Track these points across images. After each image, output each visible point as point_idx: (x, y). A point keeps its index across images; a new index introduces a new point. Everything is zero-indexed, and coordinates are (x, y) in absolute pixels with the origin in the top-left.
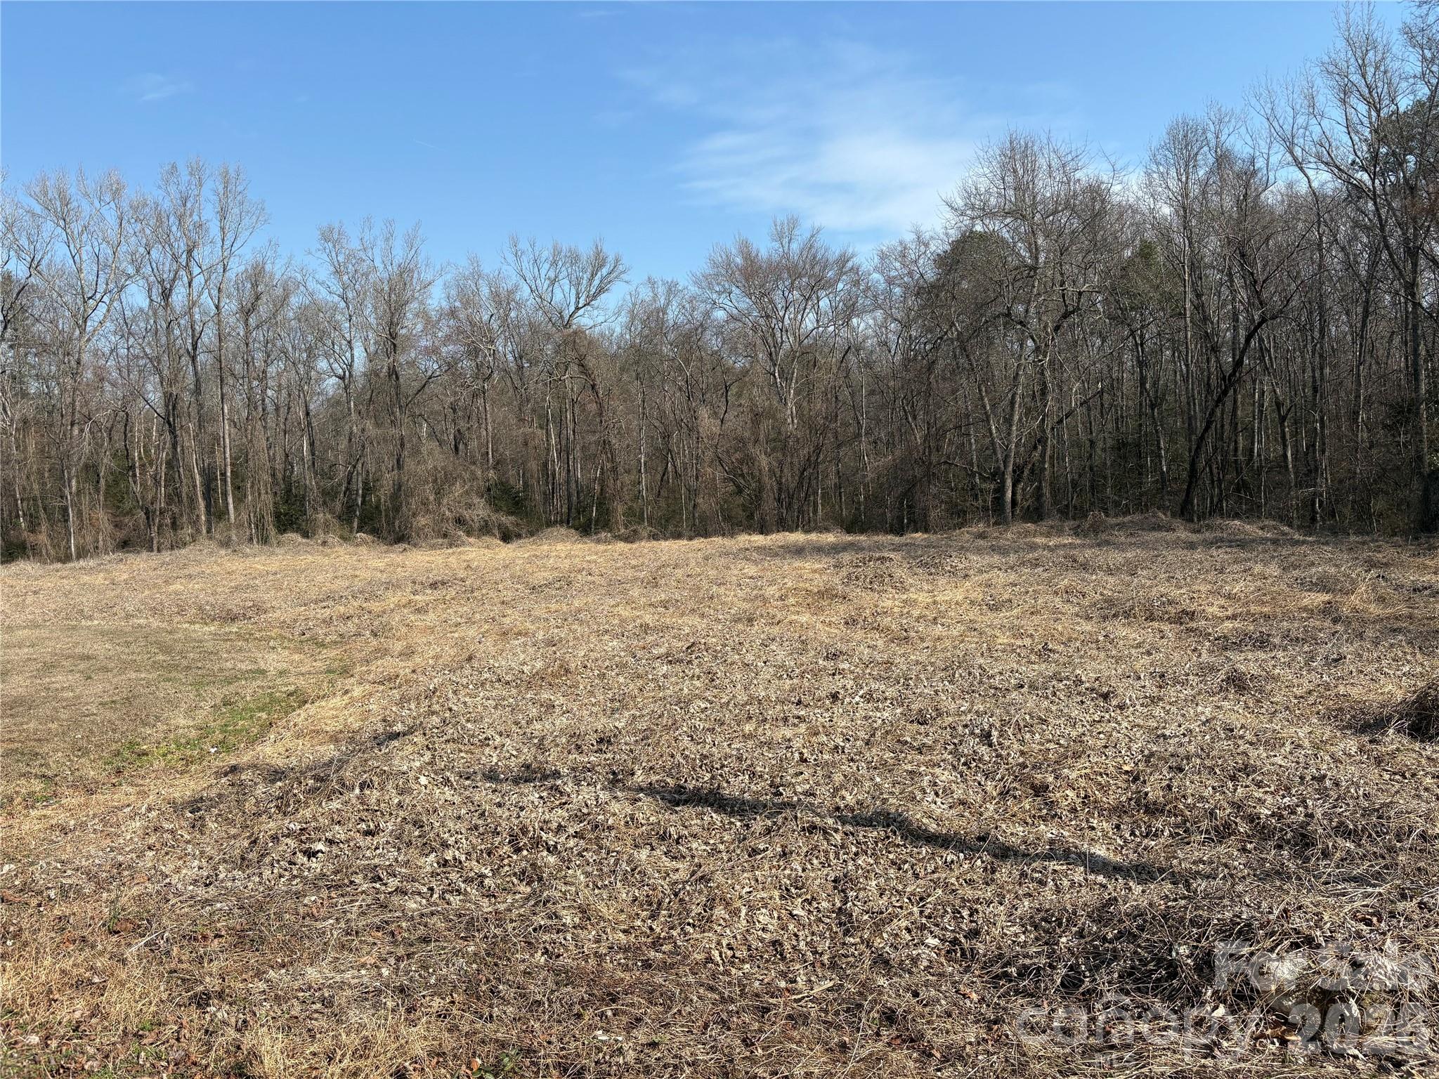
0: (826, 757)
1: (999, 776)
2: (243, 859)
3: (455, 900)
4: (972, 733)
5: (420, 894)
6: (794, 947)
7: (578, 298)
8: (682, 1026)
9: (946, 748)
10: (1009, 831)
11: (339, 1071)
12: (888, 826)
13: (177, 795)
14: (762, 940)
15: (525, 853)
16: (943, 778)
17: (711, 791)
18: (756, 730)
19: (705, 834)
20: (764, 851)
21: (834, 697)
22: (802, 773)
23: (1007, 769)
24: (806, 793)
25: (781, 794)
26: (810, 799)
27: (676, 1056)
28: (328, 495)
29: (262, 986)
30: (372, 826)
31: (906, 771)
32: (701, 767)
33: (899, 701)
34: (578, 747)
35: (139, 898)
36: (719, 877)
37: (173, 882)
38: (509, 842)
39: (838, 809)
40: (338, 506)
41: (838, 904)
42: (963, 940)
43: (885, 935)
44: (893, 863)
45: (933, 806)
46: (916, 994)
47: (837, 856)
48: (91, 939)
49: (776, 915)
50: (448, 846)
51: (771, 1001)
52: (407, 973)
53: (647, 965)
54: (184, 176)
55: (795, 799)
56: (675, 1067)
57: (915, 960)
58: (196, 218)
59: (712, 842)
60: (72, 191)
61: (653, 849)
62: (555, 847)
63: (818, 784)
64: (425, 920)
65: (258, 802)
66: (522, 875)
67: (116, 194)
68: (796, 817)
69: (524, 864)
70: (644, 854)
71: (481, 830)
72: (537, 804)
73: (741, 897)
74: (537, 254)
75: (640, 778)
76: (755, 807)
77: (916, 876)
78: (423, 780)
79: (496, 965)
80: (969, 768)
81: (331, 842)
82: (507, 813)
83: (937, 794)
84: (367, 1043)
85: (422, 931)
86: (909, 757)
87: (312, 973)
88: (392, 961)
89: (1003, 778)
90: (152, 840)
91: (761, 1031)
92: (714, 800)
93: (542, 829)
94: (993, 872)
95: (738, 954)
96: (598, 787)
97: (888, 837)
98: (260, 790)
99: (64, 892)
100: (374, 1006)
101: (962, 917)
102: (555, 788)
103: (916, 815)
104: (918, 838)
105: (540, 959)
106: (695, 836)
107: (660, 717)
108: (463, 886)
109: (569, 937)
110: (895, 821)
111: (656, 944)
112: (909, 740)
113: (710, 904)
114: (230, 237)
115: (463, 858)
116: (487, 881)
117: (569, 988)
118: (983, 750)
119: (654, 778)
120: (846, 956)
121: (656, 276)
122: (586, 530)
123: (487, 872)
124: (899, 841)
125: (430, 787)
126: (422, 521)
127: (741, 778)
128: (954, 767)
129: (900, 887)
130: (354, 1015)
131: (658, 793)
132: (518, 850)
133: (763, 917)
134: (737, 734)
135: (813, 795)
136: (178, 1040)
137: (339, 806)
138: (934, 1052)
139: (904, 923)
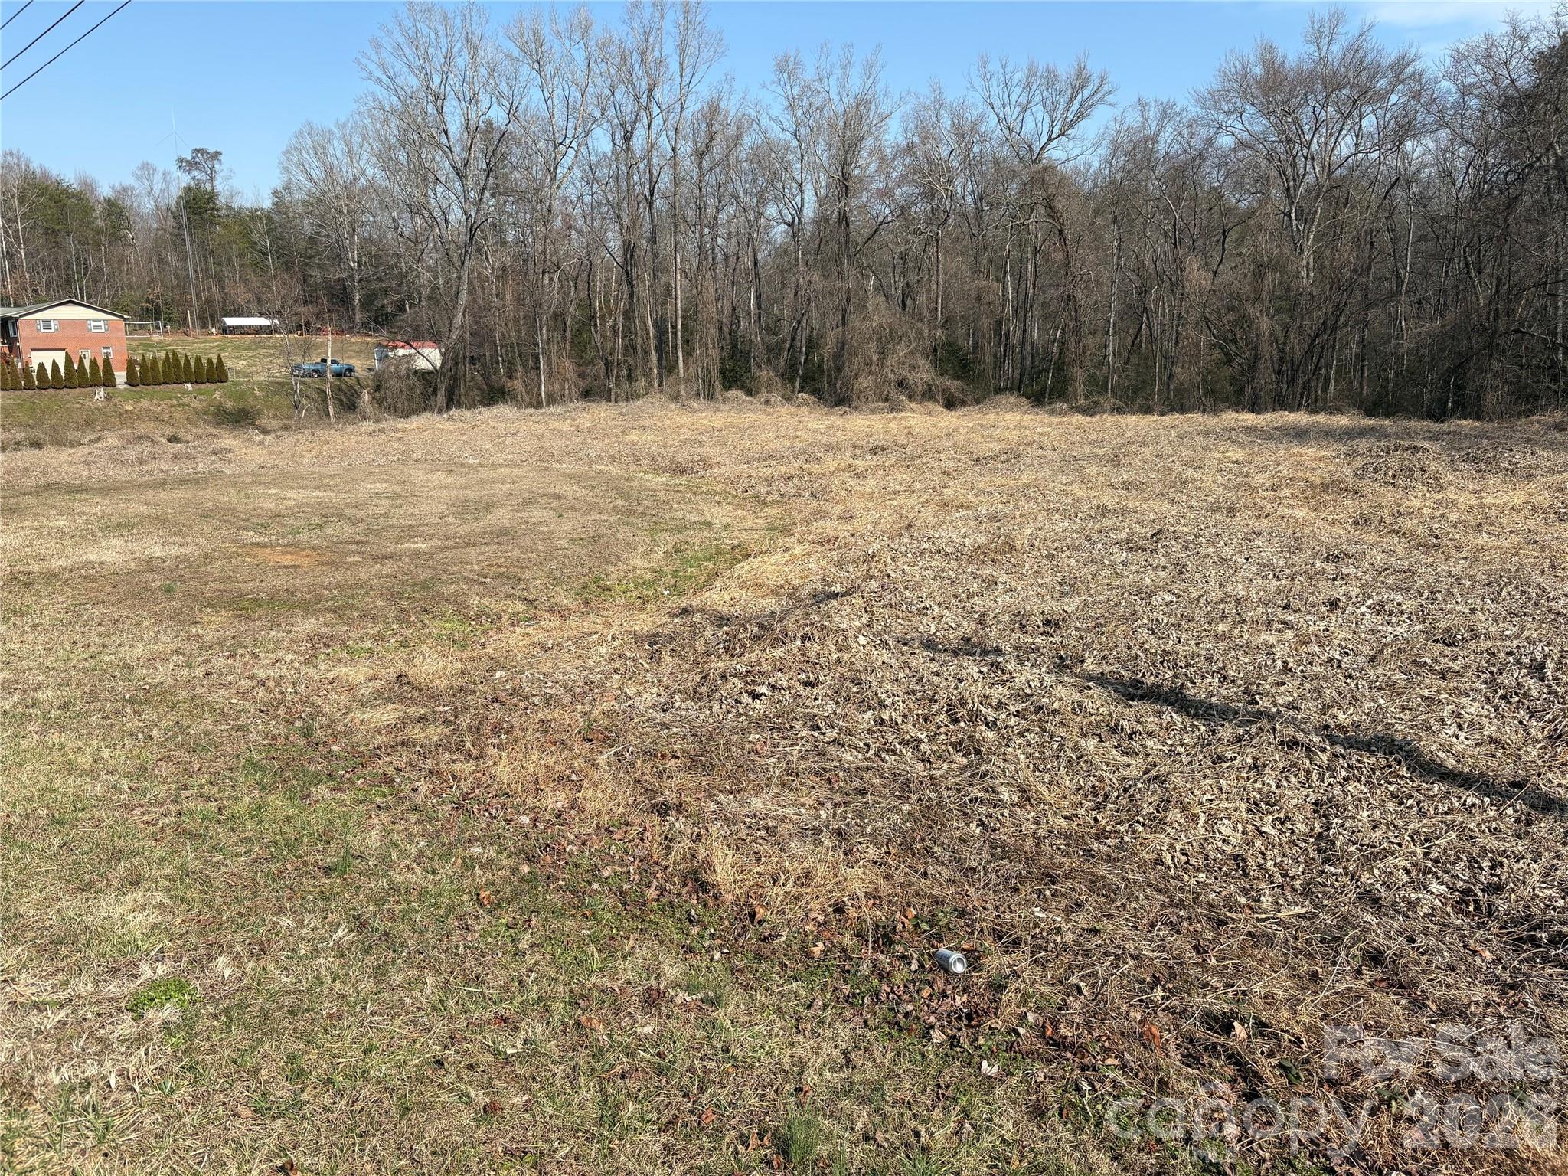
0: (1317, 669)
1: (1549, 717)
2: (695, 691)
3: (891, 760)
4: (1518, 662)
5: (856, 748)
6: (1259, 866)
7: (1052, 126)
8: (1126, 920)
9: (1479, 676)
10: (1556, 782)
11: (782, 892)
12: (1391, 753)
13: (637, 628)
14: (1222, 852)
15: (962, 724)
16: (1472, 710)
17: (1172, 690)
18: (1231, 631)
19: (1163, 733)
20: (1231, 760)
21: (1333, 604)
22: (1285, 684)
23: (1561, 710)
24: (1287, 706)
25: (1257, 703)
26: (1295, 713)
27: (1118, 947)
28: (773, 351)
29: (713, 806)
30: (812, 678)
31: (1421, 697)
32: (1162, 663)
33: (1421, 616)
34: (1022, 627)
35: (606, 714)
36: (1176, 779)
37: (636, 704)
38: (947, 712)
39: (1326, 727)
40: (782, 364)
41: (1318, 830)
42: (1479, 893)
43: (1376, 871)
44: (1393, 795)
45: (1454, 740)
46: (1411, 940)
47: (1321, 778)
48: (569, 743)
49: (1240, 829)
50: (885, 706)
51: (1229, 914)
52: (845, 818)
53: (1089, 854)
55: (1274, 710)
56: (1117, 957)
57: (1413, 905)
58: (657, 53)
59: (1170, 742)
60: (546, 31)
61: (1101, 741)
62: (995, 723)
63: (1303, 697)
64: (861, 773)
65: (707, 643)
66: (959, 746)
67: (585, 32)
68: (1274, 729)
69: (960, 735)
70: (1091, 744)
71: (918, 695)
72: (976, 677)
73: (1200, 803)
74: (1008, 76)
75: (1090, 665)
76: (1225, 713)
77: (1423, 814)
78: (862, 640)
79: (930, 827)
80: (1509, 702)
81: (773, 687)
82: (945, 684)
83: (1460, 728)
84: (808, 874)
85: (857, 783)
86: (1427, 681)
87: (757, 803)
88: (829, 805)
89: (1554, 719)
90: (617, 665)
91: (1215, 941)
92: (1177, 699)
93: (981, 704)
94: (1528, 824)
95: (1193, 861)
96: (1043, 670)
97: (1390, 767)
98: (709, 632)
99: (547, 700)
100: (812, 843)
101: (1482, 869)
102: (995, 665)
103: (1430, 747)
104: (1430, 772)
105: (975, 829)
106: (1151, 734)
107: (1116, 605)
108: (899, 747)
109: (1006, 813)
110: (1401, 749)
111: (1101, 836)
112: (1429, 661)
113: (1165, 804)
114: (688, 71)
115: (900, 720)
116: (922, 747)
117: (1005, 862)
118: (1532, 684)
119: (1107, 668)
120: (1324, 886)
121: (1150, 97)
122: (1039, 399)
123: (923, 737)
124: (1404, 772)
125: (868, 647)
126: (864, 382)
127: (1208, 680)
128: (1488, 699)
129: (1400, 823)
130: (795, 846)
131: (1111, 684)
132: (955, 721)
133: (1225, 828)
134: (1207, 634)
135: (1298, 709)
136: (642, 840)
137: (782, 655)
138: (1429, 1003)
139: (1402, 863)
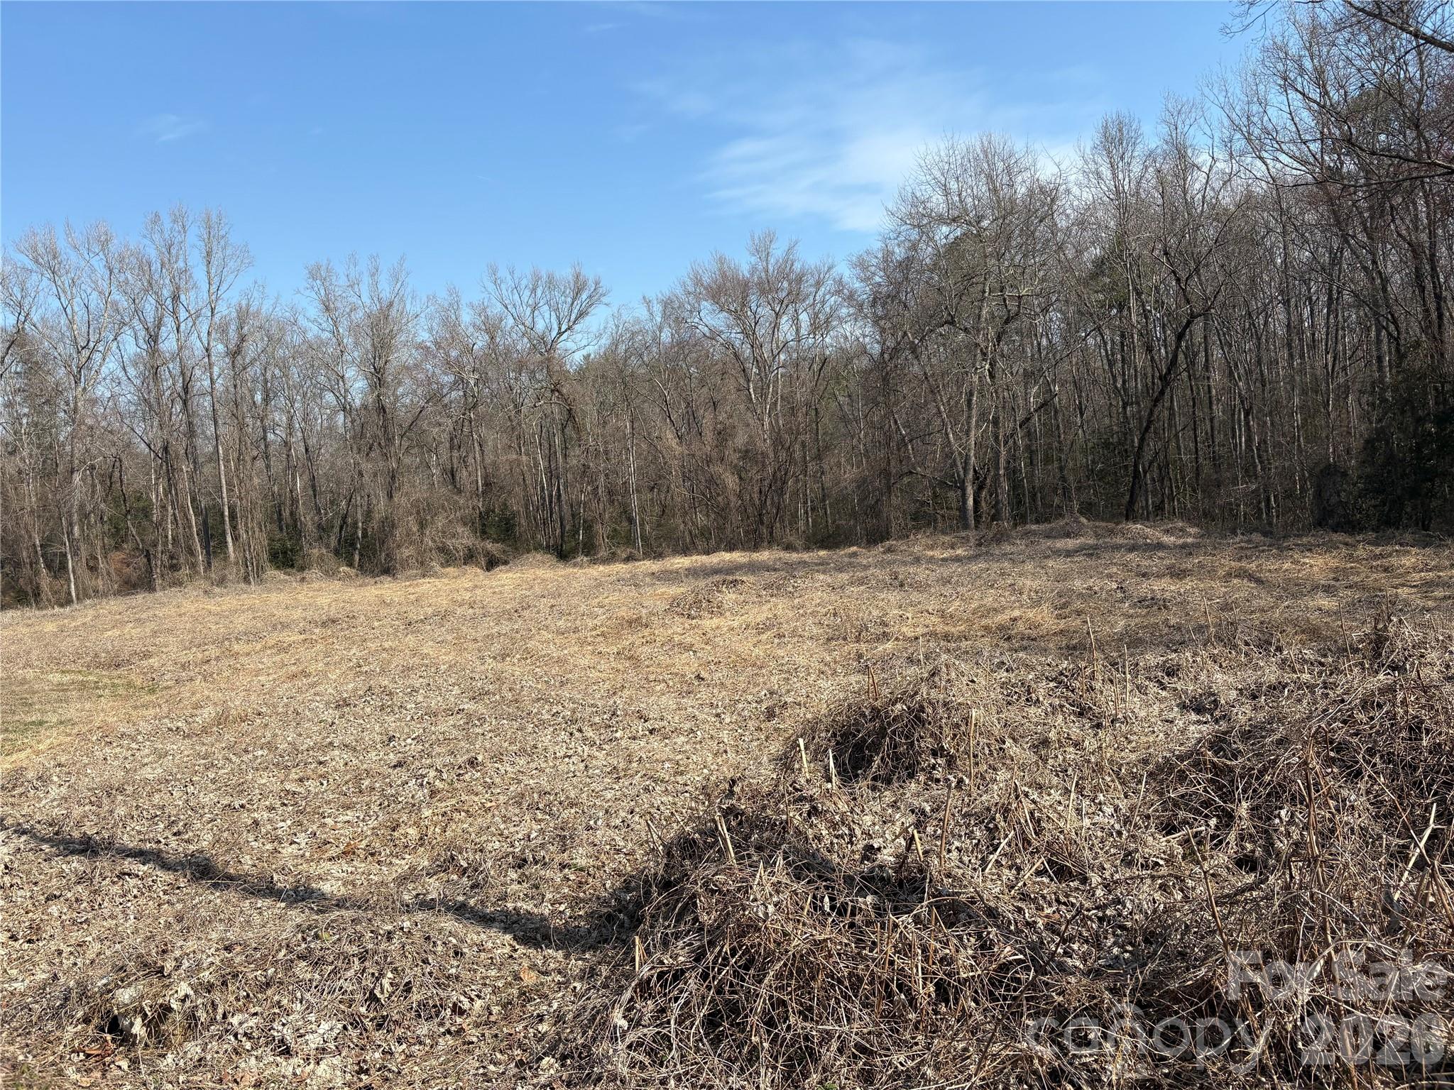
7: (560, 324)
28: (323, 529)
54: (167, 223)
58: (181, 264)
67: (104, 245)
74: (517, 282)
114: (216, 280)
126: (406, 552)
